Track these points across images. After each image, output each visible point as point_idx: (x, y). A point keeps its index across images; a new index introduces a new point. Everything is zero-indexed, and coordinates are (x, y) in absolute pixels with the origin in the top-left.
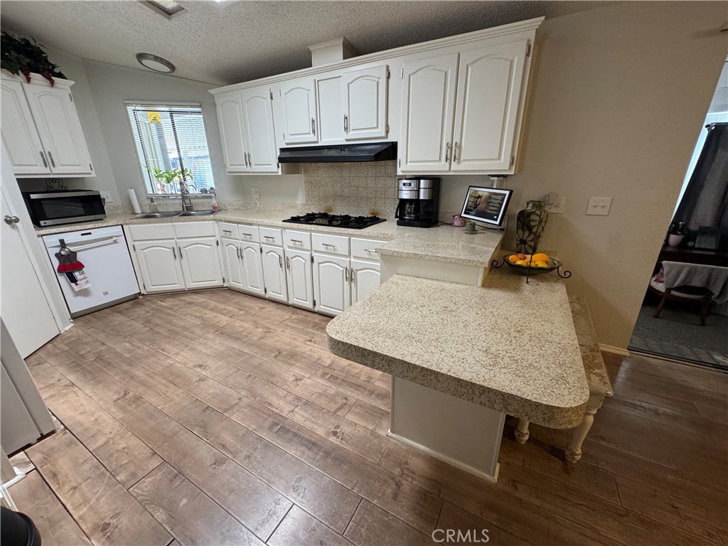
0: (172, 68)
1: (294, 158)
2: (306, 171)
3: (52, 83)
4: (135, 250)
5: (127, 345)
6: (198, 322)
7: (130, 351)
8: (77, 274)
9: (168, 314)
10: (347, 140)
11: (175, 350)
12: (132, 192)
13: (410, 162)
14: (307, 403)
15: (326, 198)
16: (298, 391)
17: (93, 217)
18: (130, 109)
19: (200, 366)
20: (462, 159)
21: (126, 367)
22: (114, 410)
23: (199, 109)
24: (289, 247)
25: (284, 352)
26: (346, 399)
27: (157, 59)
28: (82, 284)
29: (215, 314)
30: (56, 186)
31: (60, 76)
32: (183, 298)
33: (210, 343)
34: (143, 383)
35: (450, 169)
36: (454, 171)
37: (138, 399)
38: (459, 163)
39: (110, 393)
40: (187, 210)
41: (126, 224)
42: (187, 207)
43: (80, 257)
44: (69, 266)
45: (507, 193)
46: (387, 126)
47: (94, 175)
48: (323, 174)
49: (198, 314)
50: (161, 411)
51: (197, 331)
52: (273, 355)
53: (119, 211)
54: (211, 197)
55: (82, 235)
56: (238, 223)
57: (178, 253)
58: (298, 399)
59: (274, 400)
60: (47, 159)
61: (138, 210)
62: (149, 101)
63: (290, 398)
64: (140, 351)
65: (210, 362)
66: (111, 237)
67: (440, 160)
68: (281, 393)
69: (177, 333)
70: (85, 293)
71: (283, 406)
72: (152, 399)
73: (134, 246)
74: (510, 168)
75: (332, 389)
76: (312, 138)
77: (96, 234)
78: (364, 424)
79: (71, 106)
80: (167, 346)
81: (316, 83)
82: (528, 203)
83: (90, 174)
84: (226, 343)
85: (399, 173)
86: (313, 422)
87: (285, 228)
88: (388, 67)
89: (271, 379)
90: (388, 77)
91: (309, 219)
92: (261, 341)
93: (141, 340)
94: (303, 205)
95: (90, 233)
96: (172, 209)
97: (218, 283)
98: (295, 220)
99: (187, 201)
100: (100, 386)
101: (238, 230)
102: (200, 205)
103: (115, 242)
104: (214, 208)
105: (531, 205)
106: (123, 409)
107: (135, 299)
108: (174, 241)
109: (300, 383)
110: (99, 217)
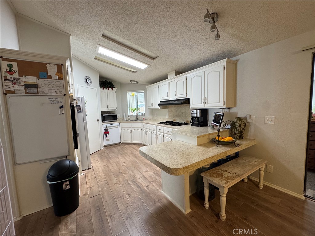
0: (138, 82)
1: (164, 104)
2: (169, 108)
3: (113, 89)
5: (112, 154)
6: (130, 152)
7: (112, 156)
8: (107, 135)
9: (124, 149)
10: (177, 98)
11: (121, 158)
12: (125, 114)
13: (193, 104)
14: (145, 178)
15: (174, 116)
16: (145, 174)
17: (114, 120)
18: (128, 93)
19: (125, 163)
20: (208, 102)
21: (109, 159)
22: (102, 167)
23: (144, 92)
24: (158, 132)
25: (147, 164)
26: (156, 180)
27: (134, 81)
28: (108, 138)
29: (136, 151)
30: (108, 113)
31: (115, 88)
32: (130, 145)
33: (130, 158)
34: (111, 163)
35: (205, 107)
36: (207, 107)
37: (108, 166)
38: (207, 104)
39: (103, 164)
40: (137, 120)
41: (121, 123)
43: (109, 131)
44: (106, 132)
45: (222, 114)
46: (187, 94)
47: (117, 110)
48: (173, 108)
49: (131, 150)
50: (111, 170)
51: (129, 154)
52: (144, 164)
53: (121, 119)
54: (143, 116)
55: (111, 125)
56: (147, 123)
57: (131, 132)
58: (143, 176)
59: (137, 175)
60: (108, 107)
61: (125, 119)
62: (131, 91)
63: (141, 175)
64: (114, 156)
65: (127, 162)
67: (202, 103)
68: (140, 173)
69: (124, 154)
70: (108, 140)
71: (138, 176)
72: (111, 167)
73: (121, 129)
74: (224, 106)
75: (154, 176)
76: (167, 98)
77: (114, 125)
78: (156, 187)
79: (115, 94)
80: (120, 156)
81: (169, 83)
82: (235, 118)
84: (134, 158)
85: (190, 108)
86: (143, 182)
87: (157, 125)
88: (186, 77)
89: (139, 169)
90: (187, 80)
91: (166, 123)
92: (143, 160)
93: (115, 154)
94: (168, 118)
96: (133, 119)
97: (140, 142)
98: (161, 123)
99: (137, 117)
100: (102, 162)
101: (147, 125)
102: (140, 118)
103: (117, 127)
104: (144, 119)
105: (236, 119)
106: (104, 168)
107: (119, 144)
108: (131, 128)
109: (146, 172)
110: (115, 120)
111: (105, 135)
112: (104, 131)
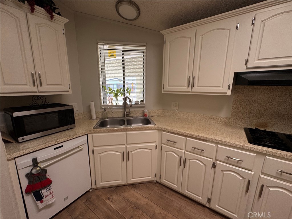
3: (52, 17)
4: (93, 153)
8: (44, 192)
12: (93, 104)
17: (65, 128)
23: (143, 48)
28: (47, 200)
30: (40, 102)
40: (126, 117)
41: (90, 133)
42: (127, 115)
43: (49, 175)
44: (38, 184)
54: (142, 107)
55: (55, 149)
57: (126, 156)
60: (37, 81)
61: (94, 116)
66: (78, 147)
70: (48, 205)
73: (93, 150)
77: (68, 146)
83: (68, 91)
95: (62, 146)
99: (128, 110)
104: (146, 115)
108: (124, 146)
110: (70, 126)
111: (30, 199)
112: (25, 183)
